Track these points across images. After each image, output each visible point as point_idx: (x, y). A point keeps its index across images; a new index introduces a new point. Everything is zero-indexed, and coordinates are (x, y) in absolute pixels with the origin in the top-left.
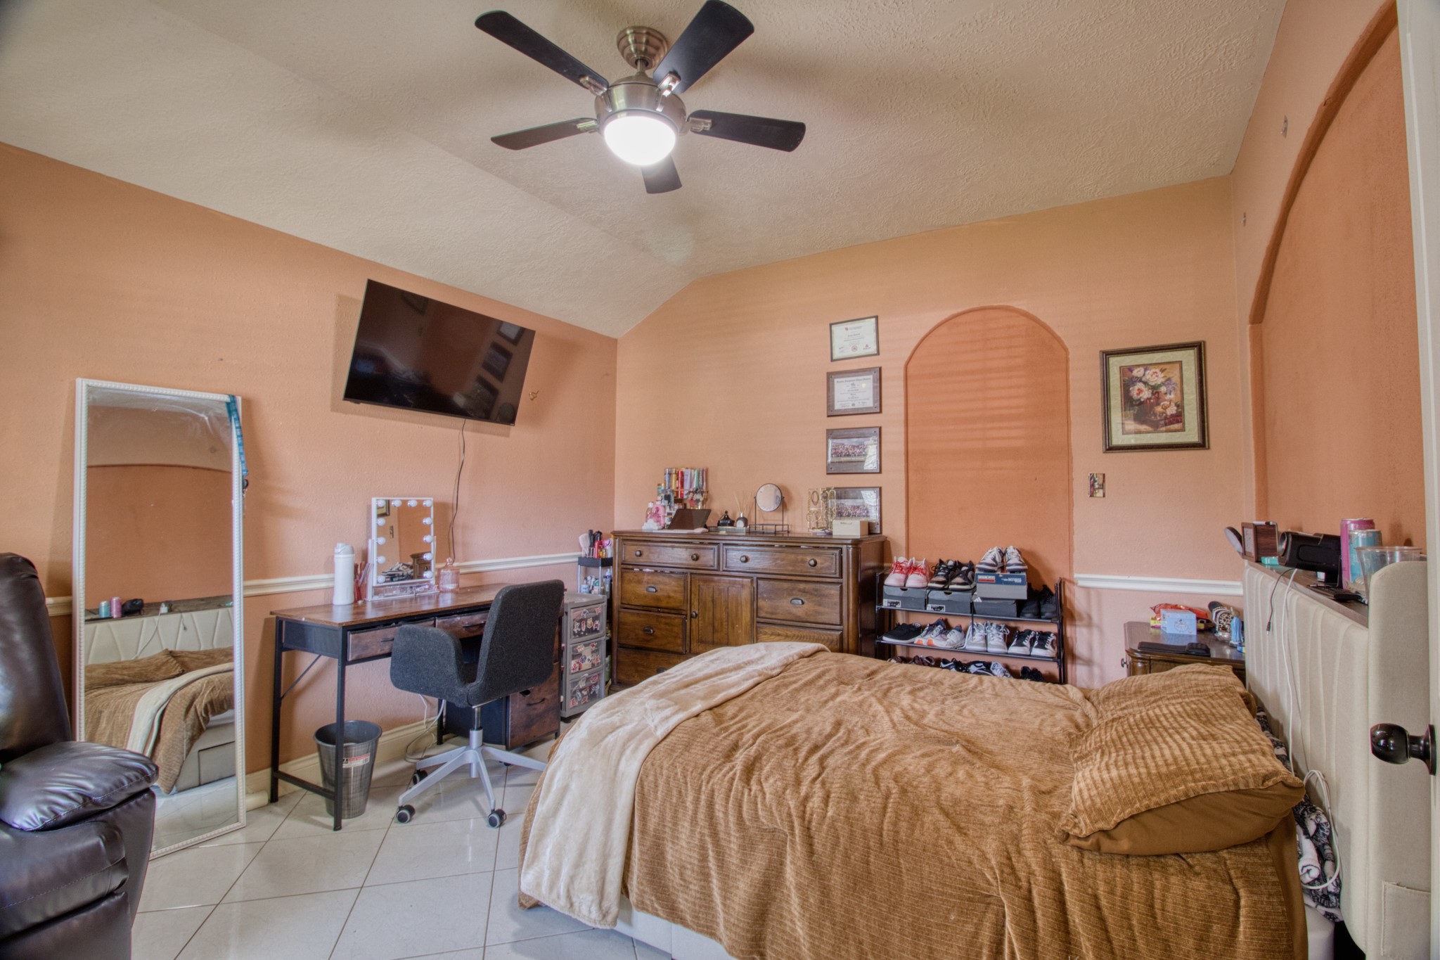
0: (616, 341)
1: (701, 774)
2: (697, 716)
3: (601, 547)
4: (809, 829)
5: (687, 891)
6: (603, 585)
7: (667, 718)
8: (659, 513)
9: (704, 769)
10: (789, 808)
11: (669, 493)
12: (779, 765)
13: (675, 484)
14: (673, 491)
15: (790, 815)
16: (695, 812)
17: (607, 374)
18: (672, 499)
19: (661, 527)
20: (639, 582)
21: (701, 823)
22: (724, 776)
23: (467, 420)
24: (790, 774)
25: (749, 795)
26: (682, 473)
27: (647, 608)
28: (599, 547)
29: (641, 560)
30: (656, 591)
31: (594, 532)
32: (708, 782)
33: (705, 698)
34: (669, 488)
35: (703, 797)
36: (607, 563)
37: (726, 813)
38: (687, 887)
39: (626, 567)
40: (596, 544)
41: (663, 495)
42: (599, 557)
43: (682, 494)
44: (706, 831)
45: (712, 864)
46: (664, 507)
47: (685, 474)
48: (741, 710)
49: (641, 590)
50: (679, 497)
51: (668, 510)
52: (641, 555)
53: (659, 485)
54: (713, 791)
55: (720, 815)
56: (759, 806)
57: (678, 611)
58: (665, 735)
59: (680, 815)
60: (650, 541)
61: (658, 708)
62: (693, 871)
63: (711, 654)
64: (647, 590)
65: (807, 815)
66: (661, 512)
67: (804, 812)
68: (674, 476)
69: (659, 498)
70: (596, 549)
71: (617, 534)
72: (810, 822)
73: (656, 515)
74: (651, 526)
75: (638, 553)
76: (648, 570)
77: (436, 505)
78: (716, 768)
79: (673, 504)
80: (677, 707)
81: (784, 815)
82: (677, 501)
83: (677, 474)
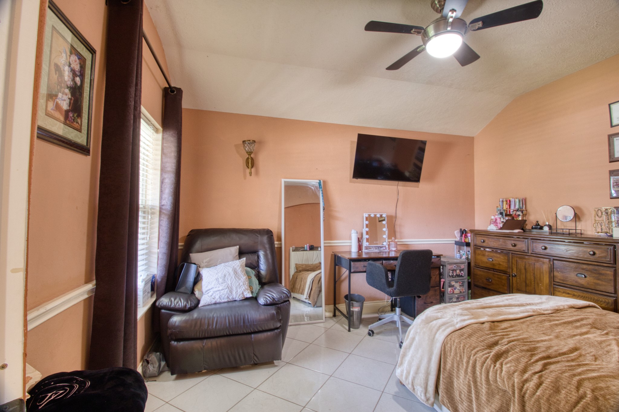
0: (473, 138)
1: (472, 350)
2: (483, 323)
3: (466, 237)
4: (523, 397)
5: (462, 404)
6: (467, 255)
7: (464, 320)
8: (497, 221)
9: (474, 348)
10: (514, 382)
11: (502, 211)
12: (517, 360)
13: (505, 207)
14: (504, 210)
15: (513, 386)
16: (467, 367)
17: (468, 155)
18: (504, 214)
19: (498, 229)
20: (484, 255)
21: (469, 374)
22: (484, 355)
23: (399, 182)
24: (521, 366)
25: (494, 368)
26: (510, 201)
27: (488, 269)
28: (465, 237)
29: (484, 244)
30: (492, 261)
31: (462, 230)
32: (474, 355)
33: (491, 316)
34: (502, 208)
35: (471, 362)
36: (468, 245)
37: (481, 373)
38: (463, 403)
39: (477, 247)
40: (463, 235)
41: (499, 212)
42: (465, 241)
43: (510, 212)
44: (471, 379)
45: (473, 396)
46: (500, 218)
47: (511, 201)
48: (511, 327)
49: (485, 259)
50: (508, 213)
51: (502, 220)
52: (484, 242)
53: (497, 207)
54: (476, 360)
55: (478, 373)
56: (498, 376)
57: (505, 272)
58: (460, 327)
59: (460, 367)
60: (489, 235)
61: (461, 315)
62: (465, 396)
63: (509, 296)
64: (488, 260)
65: (524, 390)
66: (498, 221)
67: (522, 387)
68: (505, 203)
69: (497, 214)
70: (463, 238)
71: (472, 231)
72: (525, 393)
73: (495, 222)
74: (492, 228)
75: (482, 241)
76: (488, 250)
77: (387, 216)
78: (480, 350)
79: (504, 217)
80: (472, 316)
81: (510, 385)
82: (506, 215)
83: (507, 201)
